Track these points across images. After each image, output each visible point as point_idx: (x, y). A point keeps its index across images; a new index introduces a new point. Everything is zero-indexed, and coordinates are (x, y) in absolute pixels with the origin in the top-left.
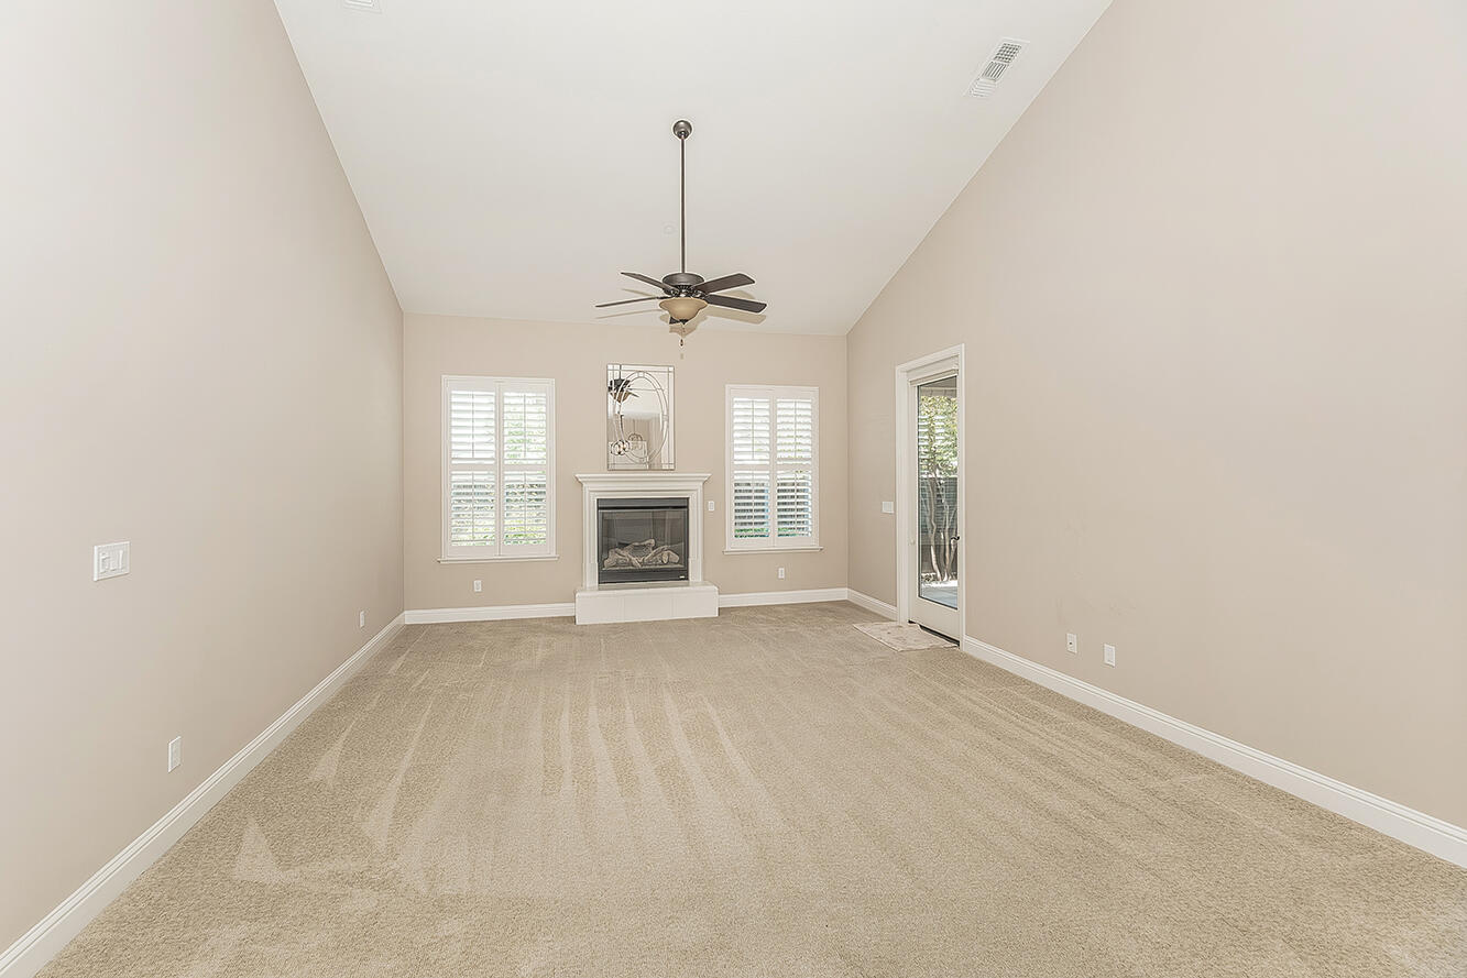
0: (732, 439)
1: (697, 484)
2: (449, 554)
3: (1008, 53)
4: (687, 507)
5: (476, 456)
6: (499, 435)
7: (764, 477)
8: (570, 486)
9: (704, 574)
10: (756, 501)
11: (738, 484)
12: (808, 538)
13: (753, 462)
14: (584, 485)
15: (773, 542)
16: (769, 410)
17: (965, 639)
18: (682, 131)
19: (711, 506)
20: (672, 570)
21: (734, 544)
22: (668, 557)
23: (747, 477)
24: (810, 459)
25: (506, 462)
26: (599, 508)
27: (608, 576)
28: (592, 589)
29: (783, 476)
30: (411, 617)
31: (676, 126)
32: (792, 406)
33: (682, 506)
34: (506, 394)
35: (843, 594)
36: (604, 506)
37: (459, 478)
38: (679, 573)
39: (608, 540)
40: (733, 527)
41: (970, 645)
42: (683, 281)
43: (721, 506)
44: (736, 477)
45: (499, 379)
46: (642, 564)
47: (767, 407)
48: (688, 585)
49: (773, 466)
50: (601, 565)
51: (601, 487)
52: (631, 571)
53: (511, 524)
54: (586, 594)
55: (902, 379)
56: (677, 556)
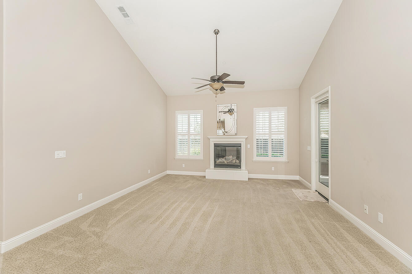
1: (243, 139)
2: (177, 157)
4: (241, 146)
5: (183, 131)
6: (189, 126)
7: (267, 137)
8: (206, 140)
9: (245, 167)
10: (264, 145)
11: (258, 140)
12: (283, 158)
13: (263, 133)
14: (210, 139)
15: (270, 159)
16: (269, 115)
18: (217, 32)
19: (249, 146)
20: (236, 165)
21: (256, 158)
22: (235, 161)
23: (260, 137)
24: (284, 131)
25: (190, 133)
26: (215, 146)
27: (217, 166)
29: (274, 137)
30: (169, 172)
31: (215, 31)
32: (277, 114)
33: (239, 146)
34: (191, 115)
35: (297, 178)
36: (216, 146)
37: (180, 137)
38: (238, 166)
39: (218, 156)
40: (256, 153)
42: (217, 77)
43: (252, 146)
44: (257, 137)
45: (188, 111)
46: (228, 163)
47: (268, 114)
48: (241, 170)
49: (270, 133)
50: (215, 162)
51: (215, 140)
52: (225, 165)
53: (192, 150)
54: (211, 170)
55: (313, 101)
56: (238, 161)
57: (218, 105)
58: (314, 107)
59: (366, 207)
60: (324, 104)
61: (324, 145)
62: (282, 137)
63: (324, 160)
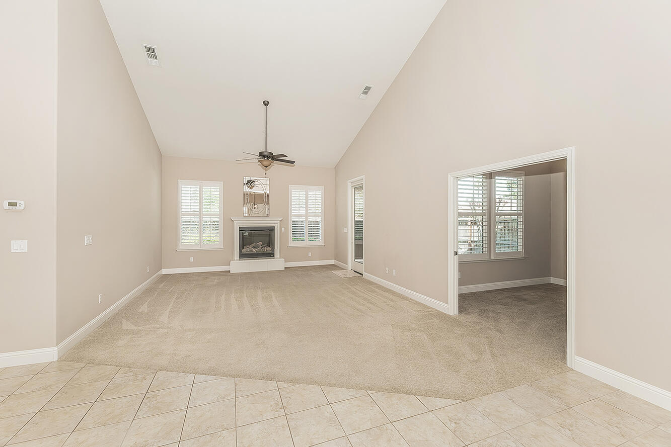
0: (291, 205)
1: (276, 222)
2: (180, 247)
3: (368, 89)
4: (274, 230)
5: (192, 210)
6: (201, 200)
7: (303, 219)
8: (228, 222)
9: (280, 255)
10: (300, 228)
11: (294, 222)
12: (319, 242)
13: (299, 214)
14: (234, 222)
15: (306, 243)
16: (305, 195)
17: (364, 273)
18: (266, 104)
19: (283, 229)
20: (268, 253)
21: (291, 244)
22: (267, 249)
23: (297, 219)
24: (320, 213)
25: (203, 213)
26: (240, 230)
27: (242, 256)
28: (237, 260)
29: (310, 219)
30: (164, 271)
31: (264, 102)
32: (314, 193)
33: (272, 229)
34: (204, 187)
35: (333, 262)
36: (242, 230)
37: (184, 218)
38: (271, 255)
39: (244, 242)
40: (292, 237)
41: (366, 275)
42: (266, 154)
43: (287, 229)
44: (293, 219)
45: (201, 181)
46: (256, 251)
47: (305, 193)
48: (274, 259)
49: (307, 215)
50: (240, 251)
51: (241, 222)
52: (252, 254)
53: (206, 236)
54: (234, 262)
55: (349, 185)
56: (269, 249)
57: (244, 178)
58: (350, 191)
59: (387, 269)
60: (359, 188)
61: (359, 226)
62: (319, 219)
63: (359, 242)
